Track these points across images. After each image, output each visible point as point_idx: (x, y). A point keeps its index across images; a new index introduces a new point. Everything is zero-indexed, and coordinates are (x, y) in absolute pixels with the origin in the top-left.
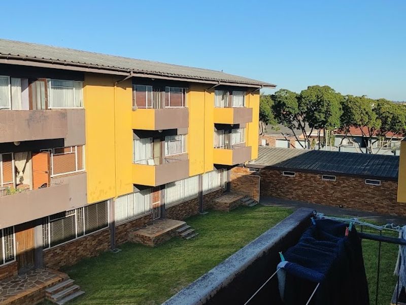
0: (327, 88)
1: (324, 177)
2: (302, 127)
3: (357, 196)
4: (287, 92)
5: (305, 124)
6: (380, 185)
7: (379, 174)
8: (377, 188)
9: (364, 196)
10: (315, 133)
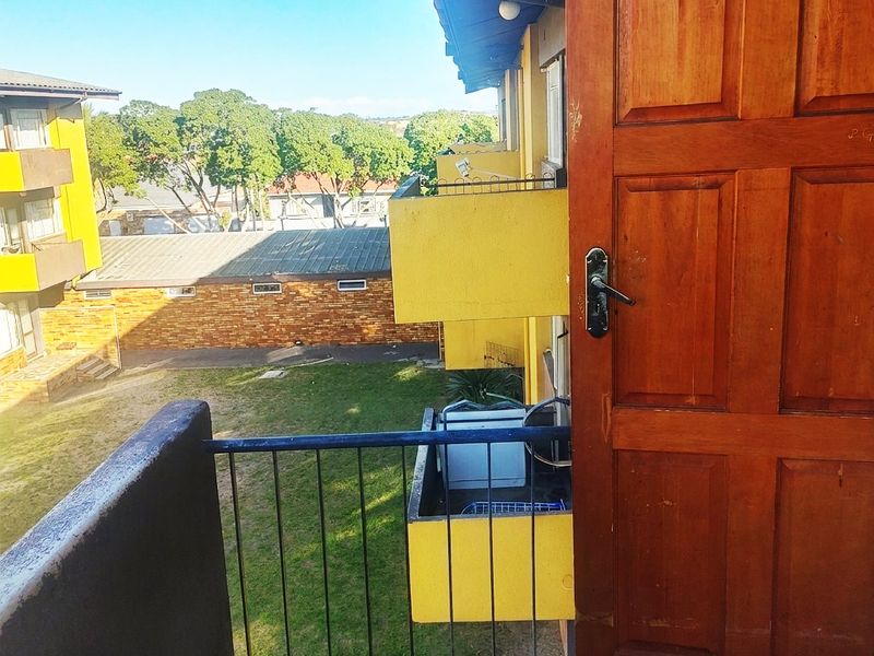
0: (237, 96)
1: (258, 289)
2: (195, 184)
3: (327, 316)
4: (149, 105)
5: (201, 178)
6: (365, 288)
7: (362, 268)
8: (360, 296)
9: (339, 316)
10: (226, 195)
